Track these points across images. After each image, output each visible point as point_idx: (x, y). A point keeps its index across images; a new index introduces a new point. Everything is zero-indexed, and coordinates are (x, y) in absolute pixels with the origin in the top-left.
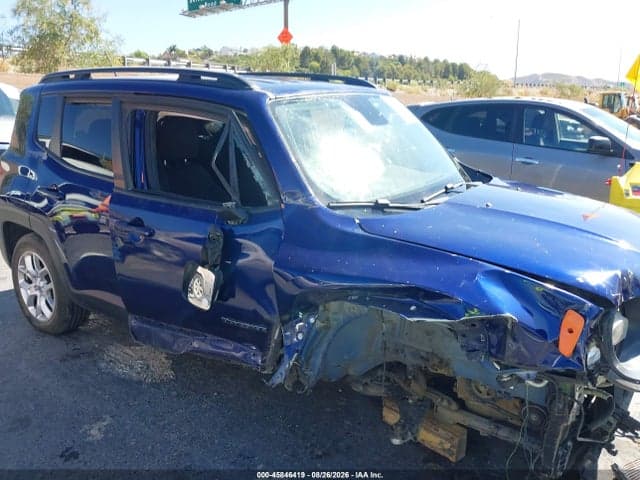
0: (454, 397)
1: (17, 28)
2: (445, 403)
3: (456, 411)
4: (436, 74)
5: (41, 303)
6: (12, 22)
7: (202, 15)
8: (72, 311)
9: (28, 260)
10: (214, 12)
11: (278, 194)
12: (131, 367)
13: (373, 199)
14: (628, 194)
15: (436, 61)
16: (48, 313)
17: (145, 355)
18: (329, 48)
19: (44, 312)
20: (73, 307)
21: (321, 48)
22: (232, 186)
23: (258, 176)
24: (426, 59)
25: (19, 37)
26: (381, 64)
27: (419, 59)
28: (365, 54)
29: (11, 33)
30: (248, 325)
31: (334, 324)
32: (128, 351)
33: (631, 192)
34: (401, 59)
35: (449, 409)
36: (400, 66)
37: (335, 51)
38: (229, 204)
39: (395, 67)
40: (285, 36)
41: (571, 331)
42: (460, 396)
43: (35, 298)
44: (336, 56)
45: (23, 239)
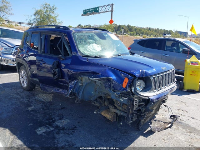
0: (114, 105)
1: (35, 19)
2: (112, 107)
3: (113, 109)
4: (161, 34)
5: (25, 82)
6: (34, 17)
7: (87, 15)
8: (31, 84)
9: (22, 72)
10: (91, 15)
11: (71, 53)
12: (43, 98)
13: (95, 55)
14: (189, 64)
15: (161, 30)
16: (26, 85)
17: (47, 96)
18: (127, 25)
19: (25, 85)
20: (31, 83)
21: (124, 25)
22: (62, 52)
23: (67, 49)
24: (158, 29)
25: (35, 21)
26: (143, 30)
27: (156, 29)
28: (138, 27)
29: (33, 20)
30: (64, 84)
31: (84, 85)
32: (43, 95)
33: (190, 64)
34: (150, 29)
35: (112, 108)
36: (149, 31)
37: (128, 26)
38: (60, 55)
39: (147, 31)
40: (111, 22)
41: (126, 82)
42: (115, 105)
43: (23, 81)
44: (129, 28)
45: (22, 67)
